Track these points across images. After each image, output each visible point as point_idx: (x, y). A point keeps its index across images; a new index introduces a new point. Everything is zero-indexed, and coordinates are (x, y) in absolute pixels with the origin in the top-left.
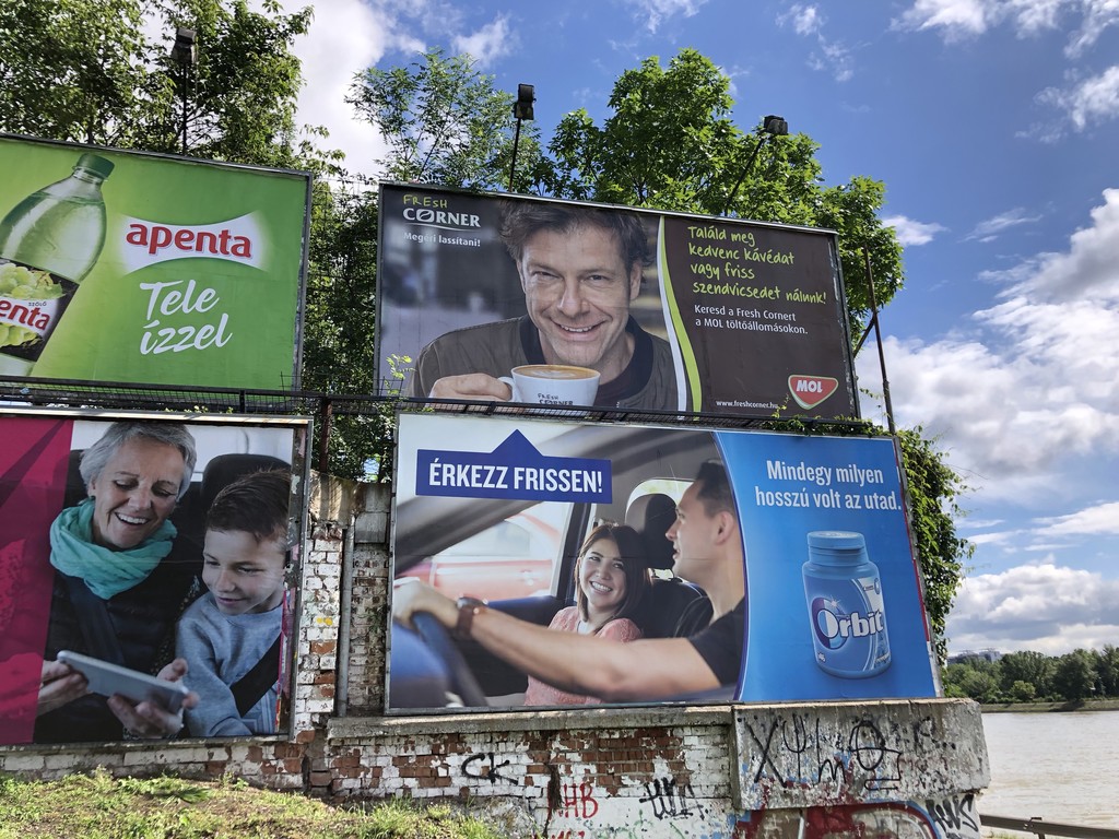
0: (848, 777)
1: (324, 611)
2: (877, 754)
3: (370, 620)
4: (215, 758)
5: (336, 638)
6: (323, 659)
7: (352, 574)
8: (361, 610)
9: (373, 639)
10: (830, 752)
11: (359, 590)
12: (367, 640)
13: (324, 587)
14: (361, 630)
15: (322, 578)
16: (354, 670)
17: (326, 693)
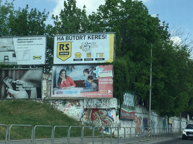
0: (97, 106)
1: (45, 87)
2: (101, 103)
3: (50, 88)
6: (45, 92)
10: (95, 103)
11: (49, 85)
15: (45, 84)
16: (49, 93)
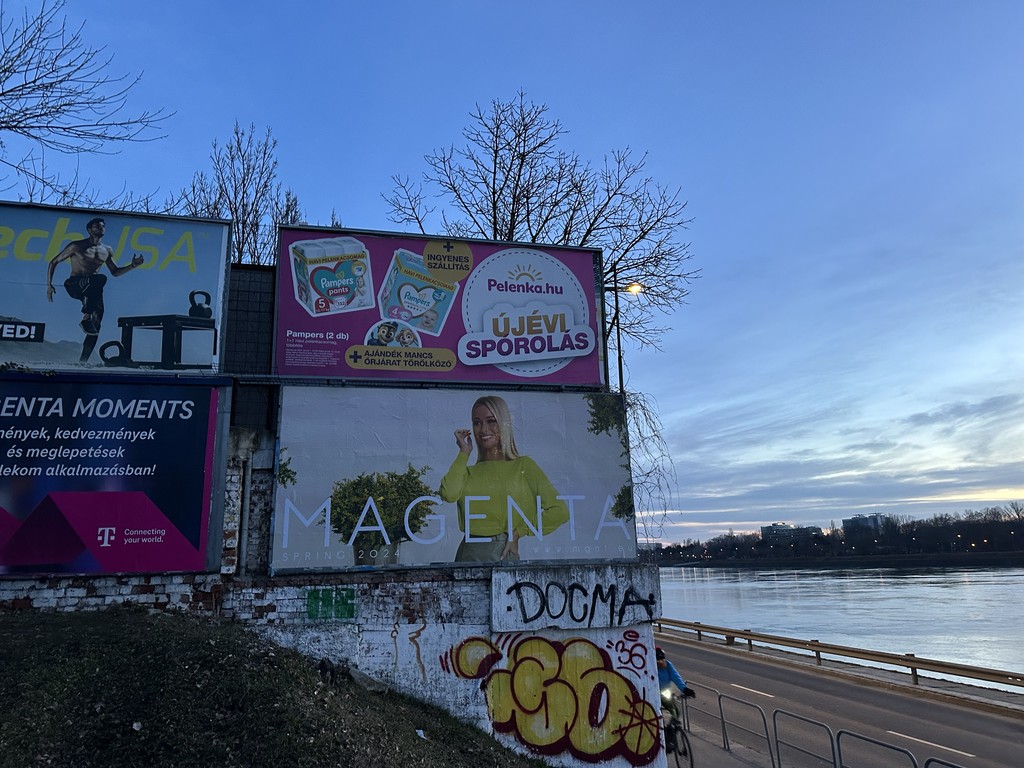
1: (229, 512)
3: (262, 516)
4: (159, 601)
5: (237, 528)
6: (229, 542)
7: (249, 488)
8: (257, 510)
9: (264, 529)
11: (255, 498)
12: (260, 529)
13: (230, 497)
14: (256, 523)
15: (229, 492)
16: (251, 547)
17: (231, 563)
